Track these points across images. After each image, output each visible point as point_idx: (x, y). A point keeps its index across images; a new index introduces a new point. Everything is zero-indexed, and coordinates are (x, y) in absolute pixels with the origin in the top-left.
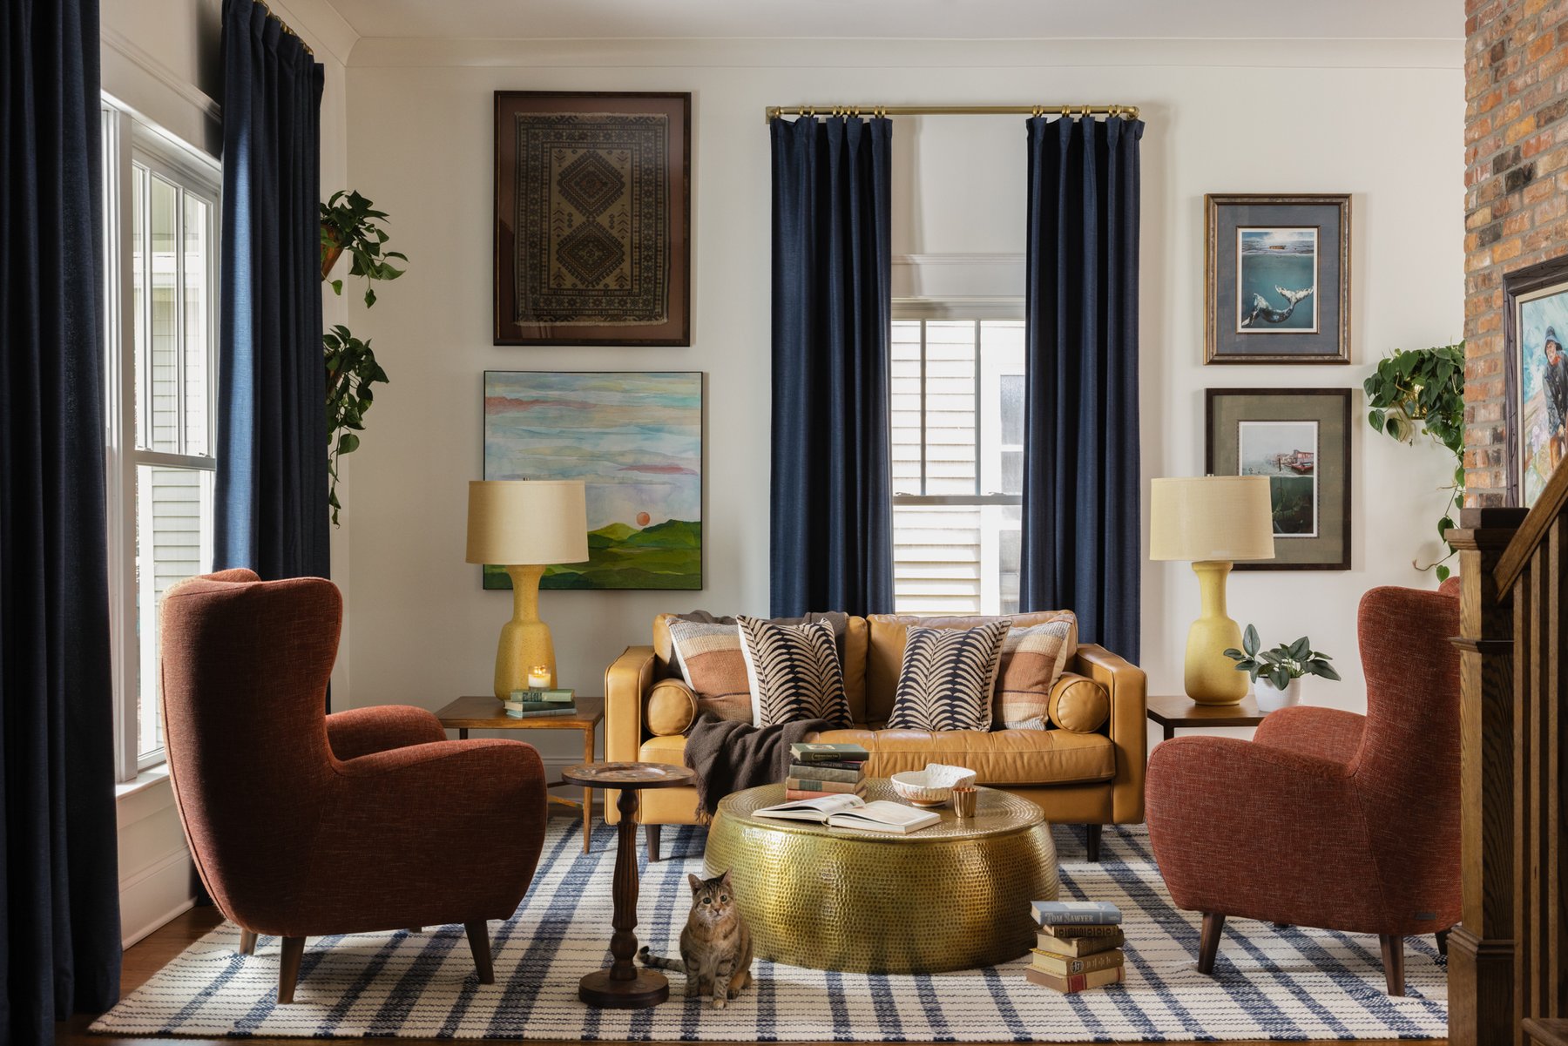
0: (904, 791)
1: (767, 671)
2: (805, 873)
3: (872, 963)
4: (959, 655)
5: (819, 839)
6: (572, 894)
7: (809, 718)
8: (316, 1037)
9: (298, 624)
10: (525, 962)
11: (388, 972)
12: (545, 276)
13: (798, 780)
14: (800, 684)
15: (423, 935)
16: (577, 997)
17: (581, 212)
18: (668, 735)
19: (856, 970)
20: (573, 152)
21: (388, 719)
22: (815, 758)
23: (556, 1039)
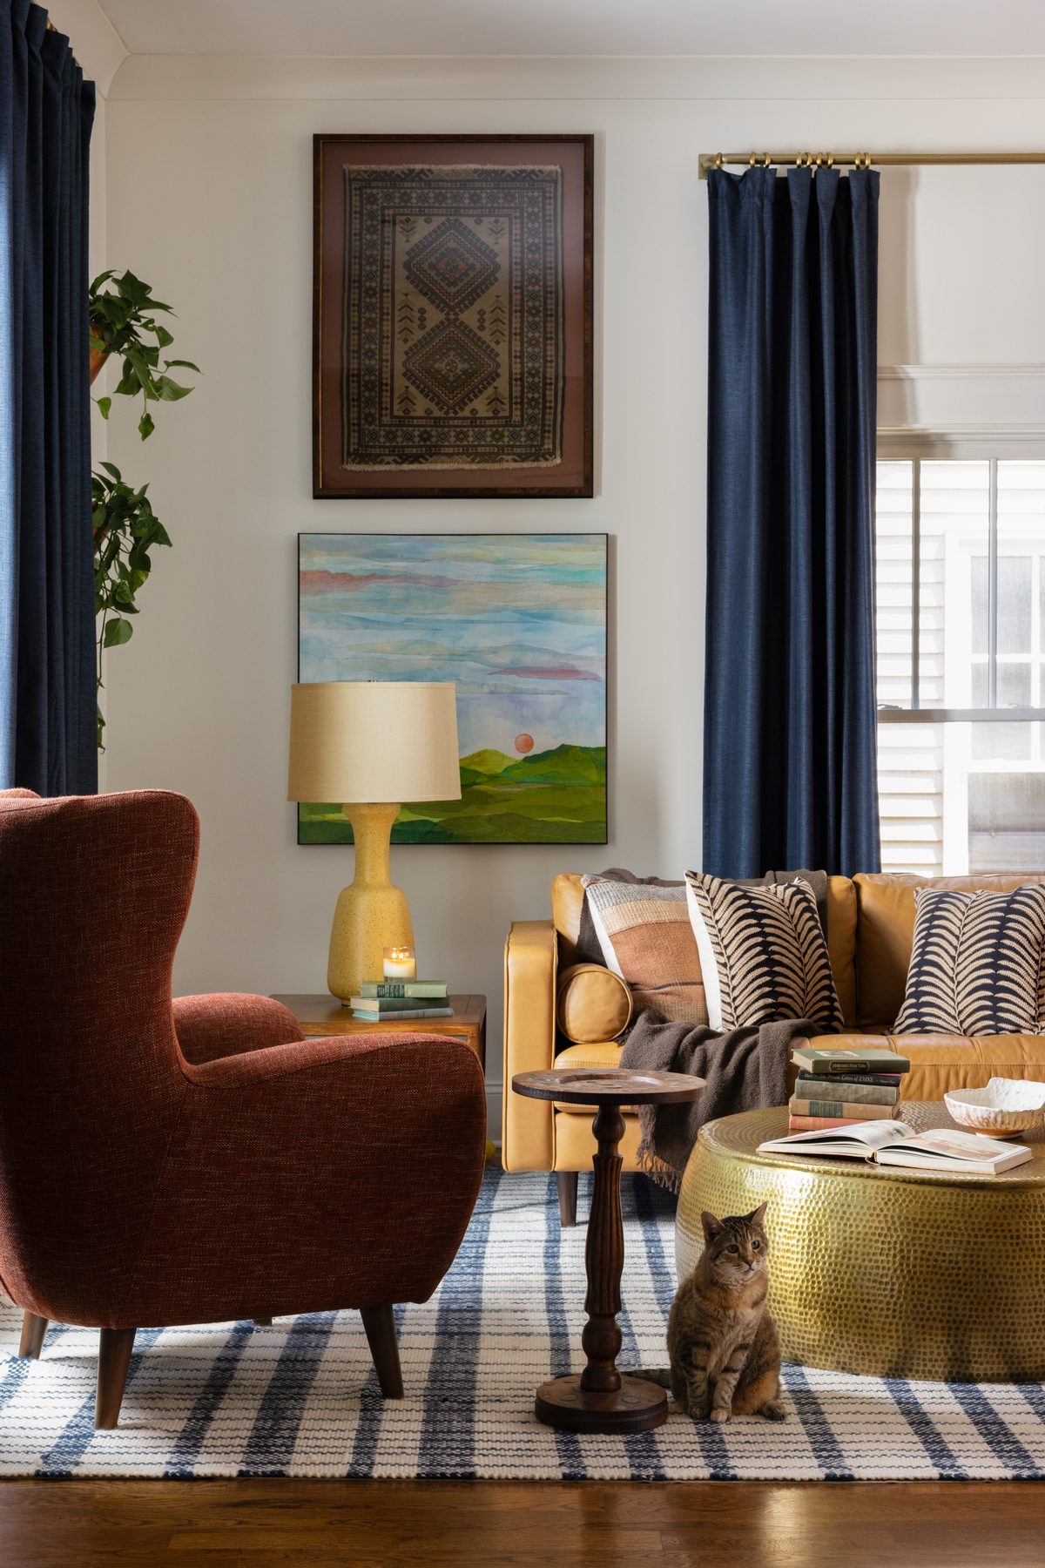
0: (969, 1116)
1: (729, 951)
2: (852, 1232)
3: (952, 1367)
4: (1002, 927)
5: (871, 1182)
6: (469, 1270)
7: (787, 1017)
8: (167, 1477)
9: (138, 858)
10: (438, 1367)
11: (245, 1383)
12: (386, 399)
13: (808, 1101)
14: (776, 969)
15: (275, 1329)
16: (532, 1417)
17: (438, 306)
18: (594, 1042)
19: (929, 1376)
20: (425, 221)
21: (226, 1011)
22: (835, 1069)
23: (525, 1479)
